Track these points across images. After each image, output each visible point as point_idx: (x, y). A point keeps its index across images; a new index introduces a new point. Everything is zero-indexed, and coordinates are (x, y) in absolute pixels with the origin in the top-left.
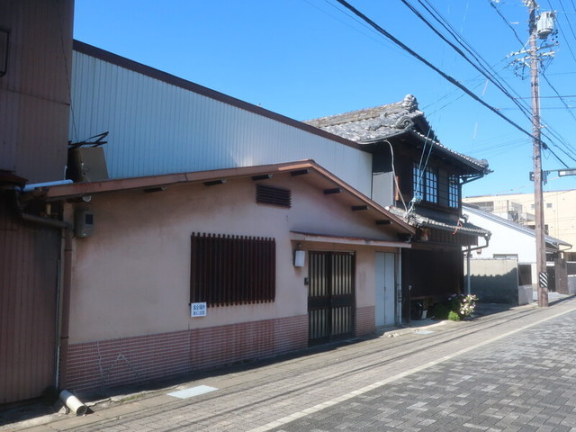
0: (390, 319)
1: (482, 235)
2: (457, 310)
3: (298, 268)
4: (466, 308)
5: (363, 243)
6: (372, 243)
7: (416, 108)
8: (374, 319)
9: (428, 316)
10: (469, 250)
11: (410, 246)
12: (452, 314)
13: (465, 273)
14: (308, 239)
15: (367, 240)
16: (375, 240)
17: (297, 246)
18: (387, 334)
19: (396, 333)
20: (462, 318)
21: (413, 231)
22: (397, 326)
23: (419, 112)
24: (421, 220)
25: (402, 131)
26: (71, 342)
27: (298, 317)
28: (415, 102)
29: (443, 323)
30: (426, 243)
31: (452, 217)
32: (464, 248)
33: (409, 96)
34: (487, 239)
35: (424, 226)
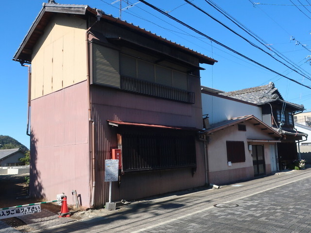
0: (275, 169)
1: (304, 136)
2: (298, 166)
3: (249, 151)
4: (301, 165)
5: (267, 141)
6: (270, 141)
7: (274, 87)
8: (271, 169)
9: (287, 168)
10: (299, 142)
11: (280, 142)
12: (296, 167)
13: (298, 152)
14: (254, 141)
15: (268, 140)
16: (271, 140)
17: (249, 143)
18: (277, 174)
19: (280, 173)
20: (300, 169)
21: (281, 136)
22: (278, 172)
23: (275, 89)
24: (284, 132)
25: (275, 100)
26: (210, 171)
27: (251, 167)
28: (273, 85)
29: (293, 171)
30: (285, 140)
31: (291, 129)
32: (296, 141)
33: (271, 82)
34: (306, 137)
35: (285, 134)
